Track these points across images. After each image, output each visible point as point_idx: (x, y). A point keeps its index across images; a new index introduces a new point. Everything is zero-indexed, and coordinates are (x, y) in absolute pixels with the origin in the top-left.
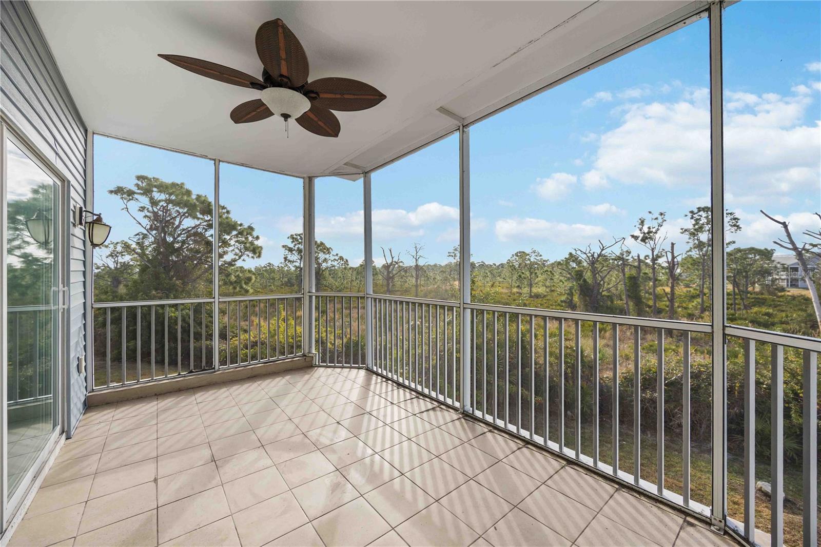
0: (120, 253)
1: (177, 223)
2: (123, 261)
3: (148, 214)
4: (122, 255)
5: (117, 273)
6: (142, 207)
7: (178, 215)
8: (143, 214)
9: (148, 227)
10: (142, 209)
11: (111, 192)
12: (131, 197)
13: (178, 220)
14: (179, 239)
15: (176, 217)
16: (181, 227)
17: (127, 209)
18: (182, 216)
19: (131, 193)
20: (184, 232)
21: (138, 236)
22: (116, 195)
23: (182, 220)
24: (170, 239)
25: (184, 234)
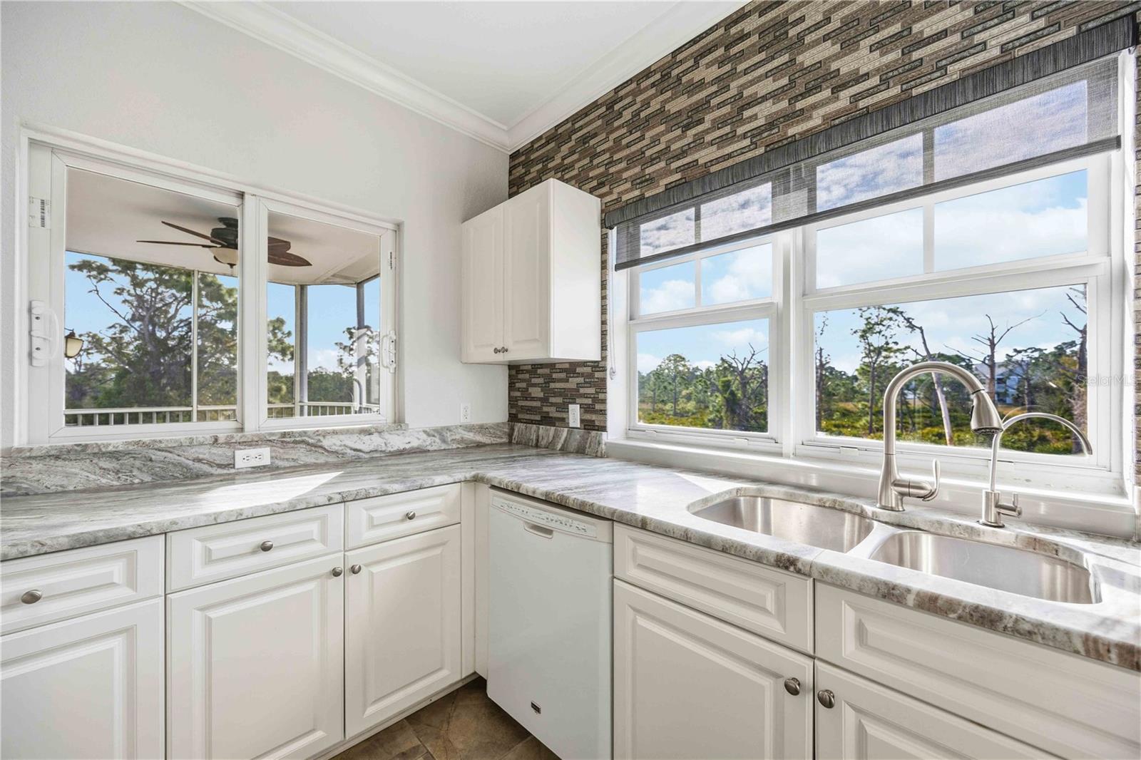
0: (85, 350)
1: (172, 311)
2: (89, 362)
3: (129, 298)
4: (88, 354)
5: (79, 379)
6: (119, 289)
7: (174, 300)
8: (121, 298)
9: (129, 317)
10: (120, 291)
11: (73, 267)
12: (102, 276)
13: (174, 306)
14: (176, 334)
15: (171, 303)
16: (178, 318)
17: (97, 291)
18: (180, 301)
19: (102, 270)
20: (182, 324)
21: (113, 329)
22: (80, 272)
23: (180, 308)
24: (161, 334)
25: (182, 327)
